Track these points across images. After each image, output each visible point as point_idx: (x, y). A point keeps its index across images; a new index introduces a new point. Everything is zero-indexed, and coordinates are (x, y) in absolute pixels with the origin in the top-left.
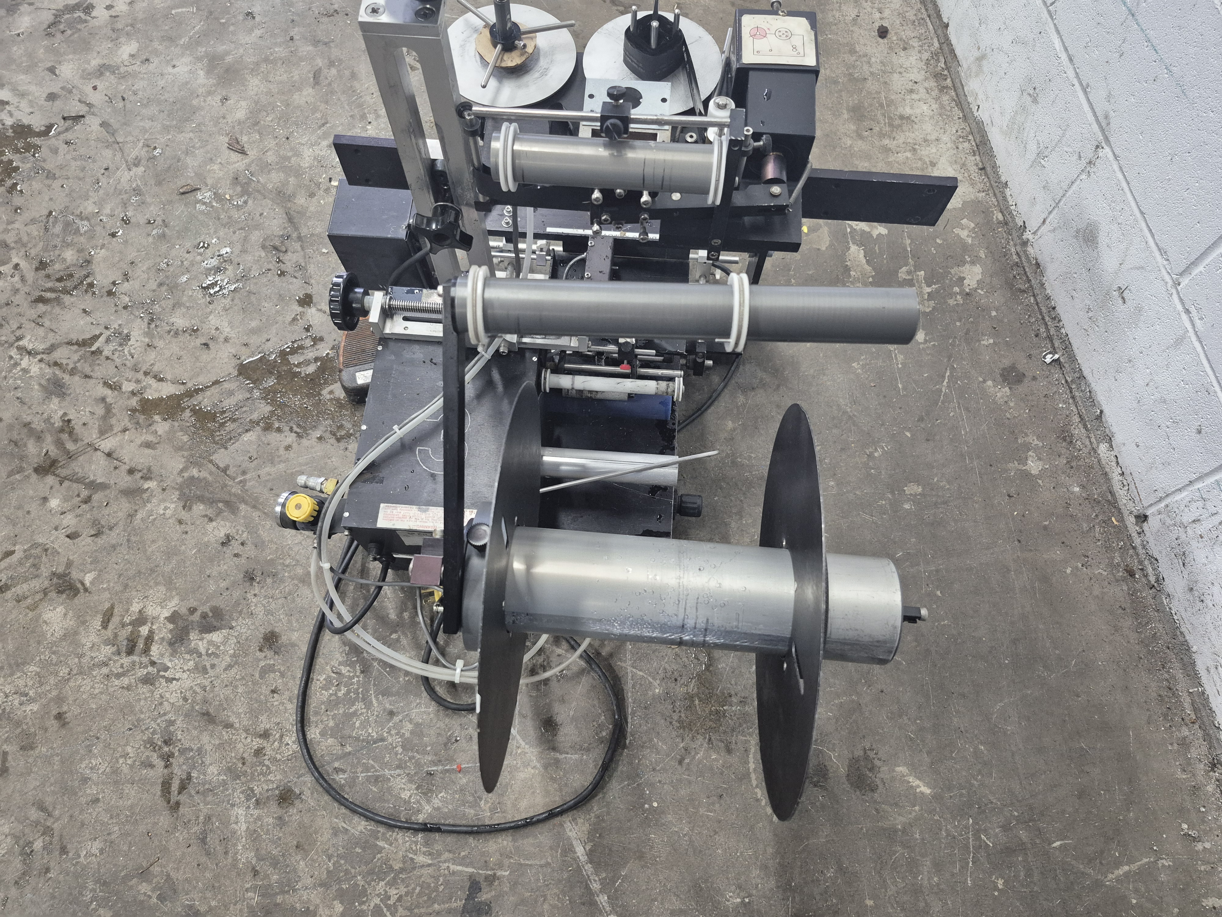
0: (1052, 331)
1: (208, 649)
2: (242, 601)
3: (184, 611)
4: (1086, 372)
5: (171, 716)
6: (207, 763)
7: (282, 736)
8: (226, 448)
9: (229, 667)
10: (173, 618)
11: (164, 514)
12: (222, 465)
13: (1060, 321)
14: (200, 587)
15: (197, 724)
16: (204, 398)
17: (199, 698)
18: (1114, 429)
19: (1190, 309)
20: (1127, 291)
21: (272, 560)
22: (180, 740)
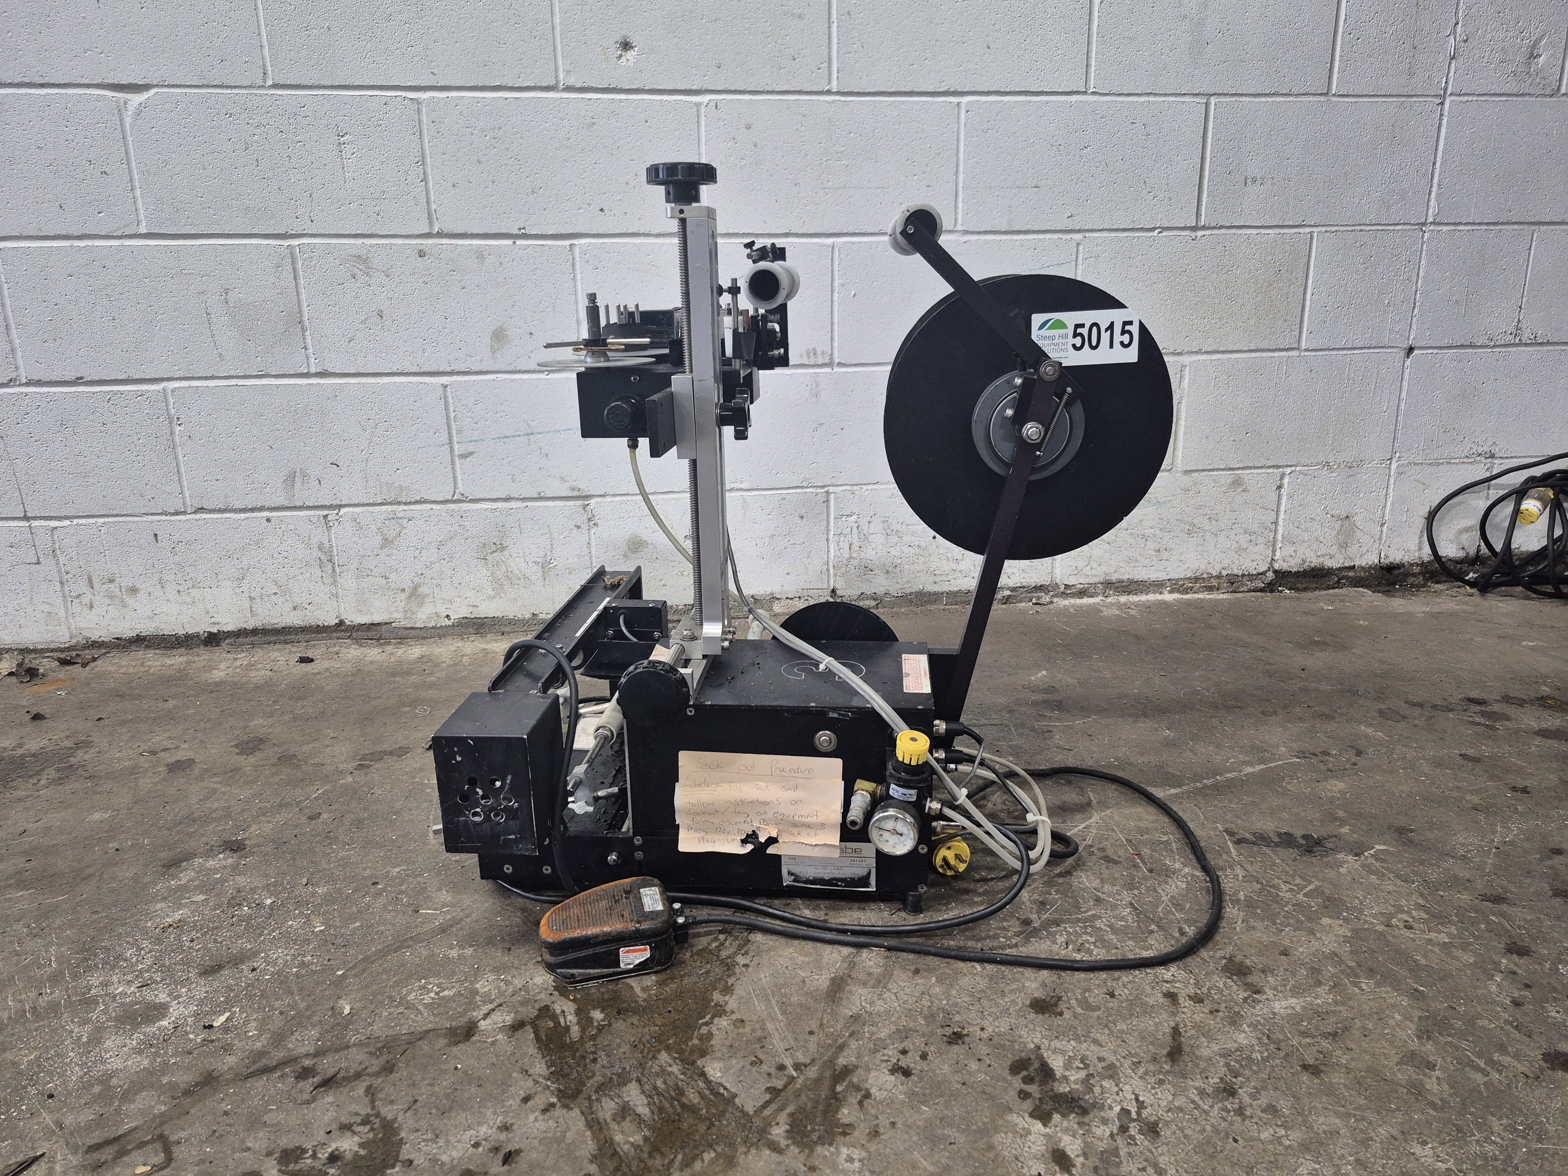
1: (1078, 1068)
2: (994, 1042)
3: (1028, 1105)
5: (1193, 1094)
6: (1236, 1046)
7: (1167, 982)
8: (735, 1096)
9: (1095, 1042)
10: (1044, 1118)
11: (860, 1161)
12: (768, 1097)
14: (984, 1092)
15: (1190, 1064)
16: (627, 1142)
17: (1152, 1068)
18: (768, 590)
21: (925, 1018)
22: (1221, 1079)
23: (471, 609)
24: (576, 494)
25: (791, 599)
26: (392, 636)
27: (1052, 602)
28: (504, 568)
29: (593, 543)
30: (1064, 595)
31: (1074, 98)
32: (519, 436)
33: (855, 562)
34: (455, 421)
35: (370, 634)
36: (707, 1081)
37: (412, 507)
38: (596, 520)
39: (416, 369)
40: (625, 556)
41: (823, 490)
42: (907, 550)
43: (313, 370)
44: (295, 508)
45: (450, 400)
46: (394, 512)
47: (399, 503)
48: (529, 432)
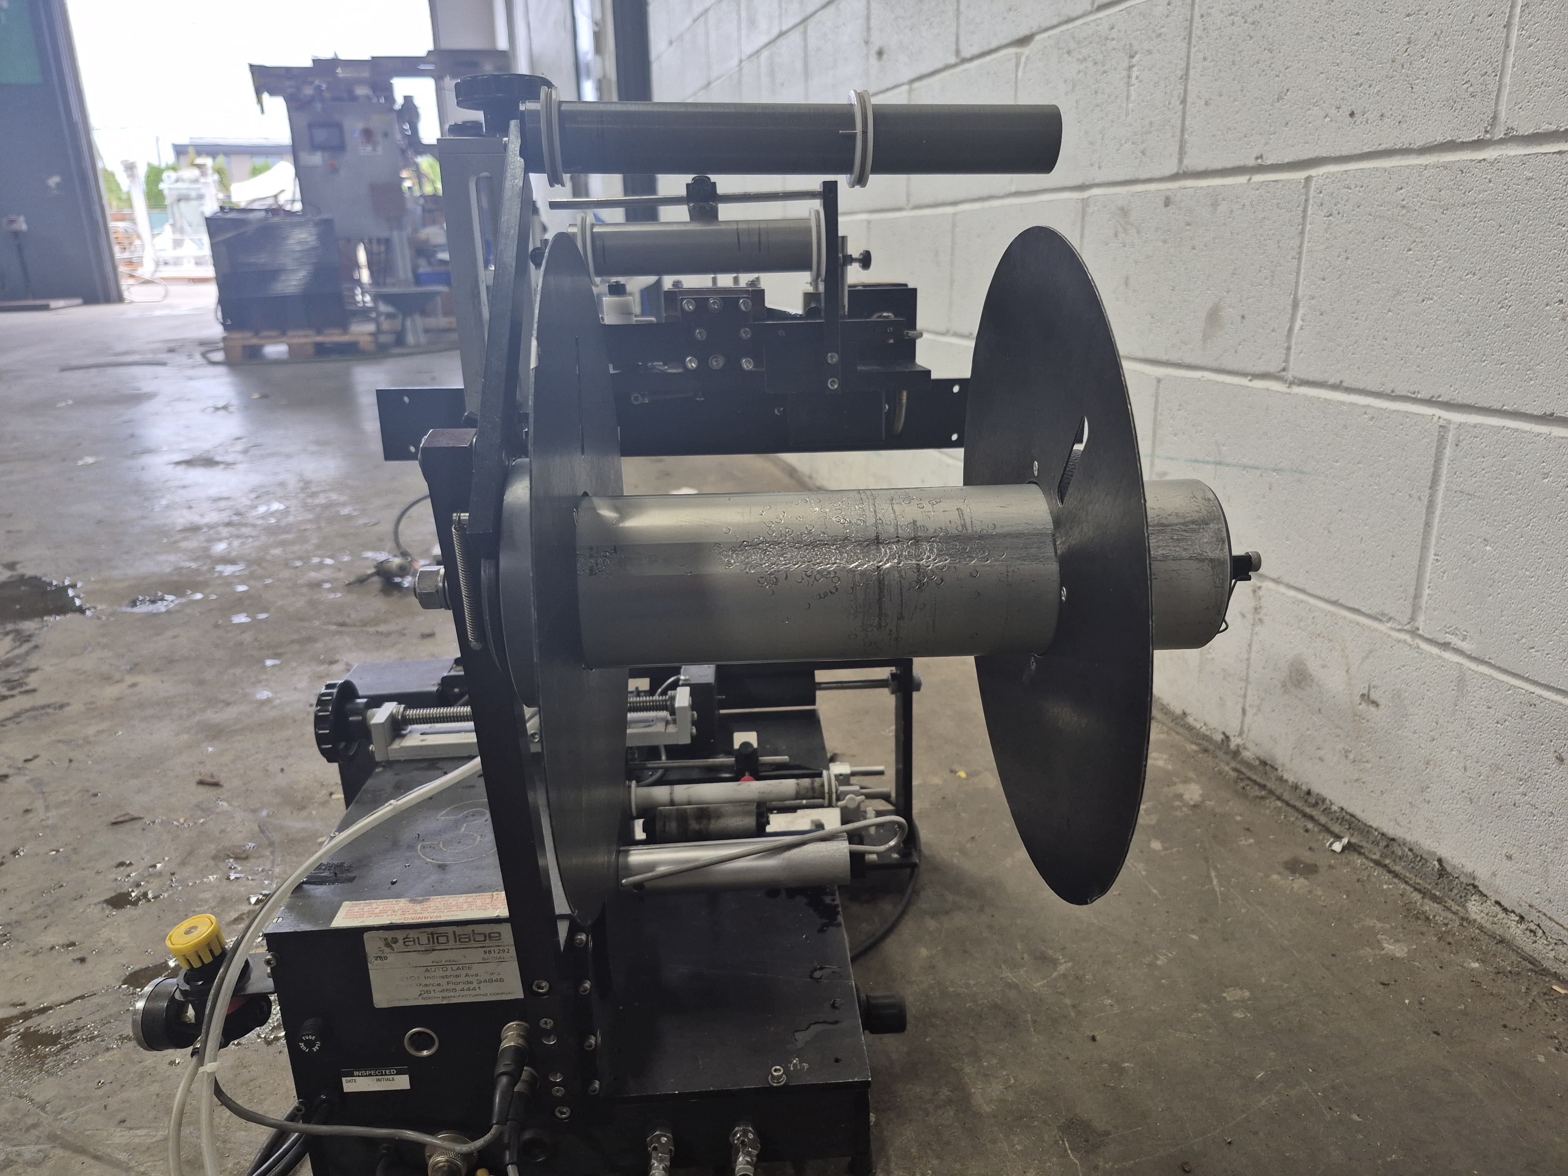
0: (1323, 819)
4: (1391, 830)
13: (1324, 800)
18: (1469, 867)
19: (1447, 640)
20: (1372, 692)
25: (1505, 910)
29: (1255, 648)
34: (1159, 428)
38: (1262, 614)
39: (1141, 355)
40: (1284, 685)
45: (1160, 400)
48: (1218, 459)
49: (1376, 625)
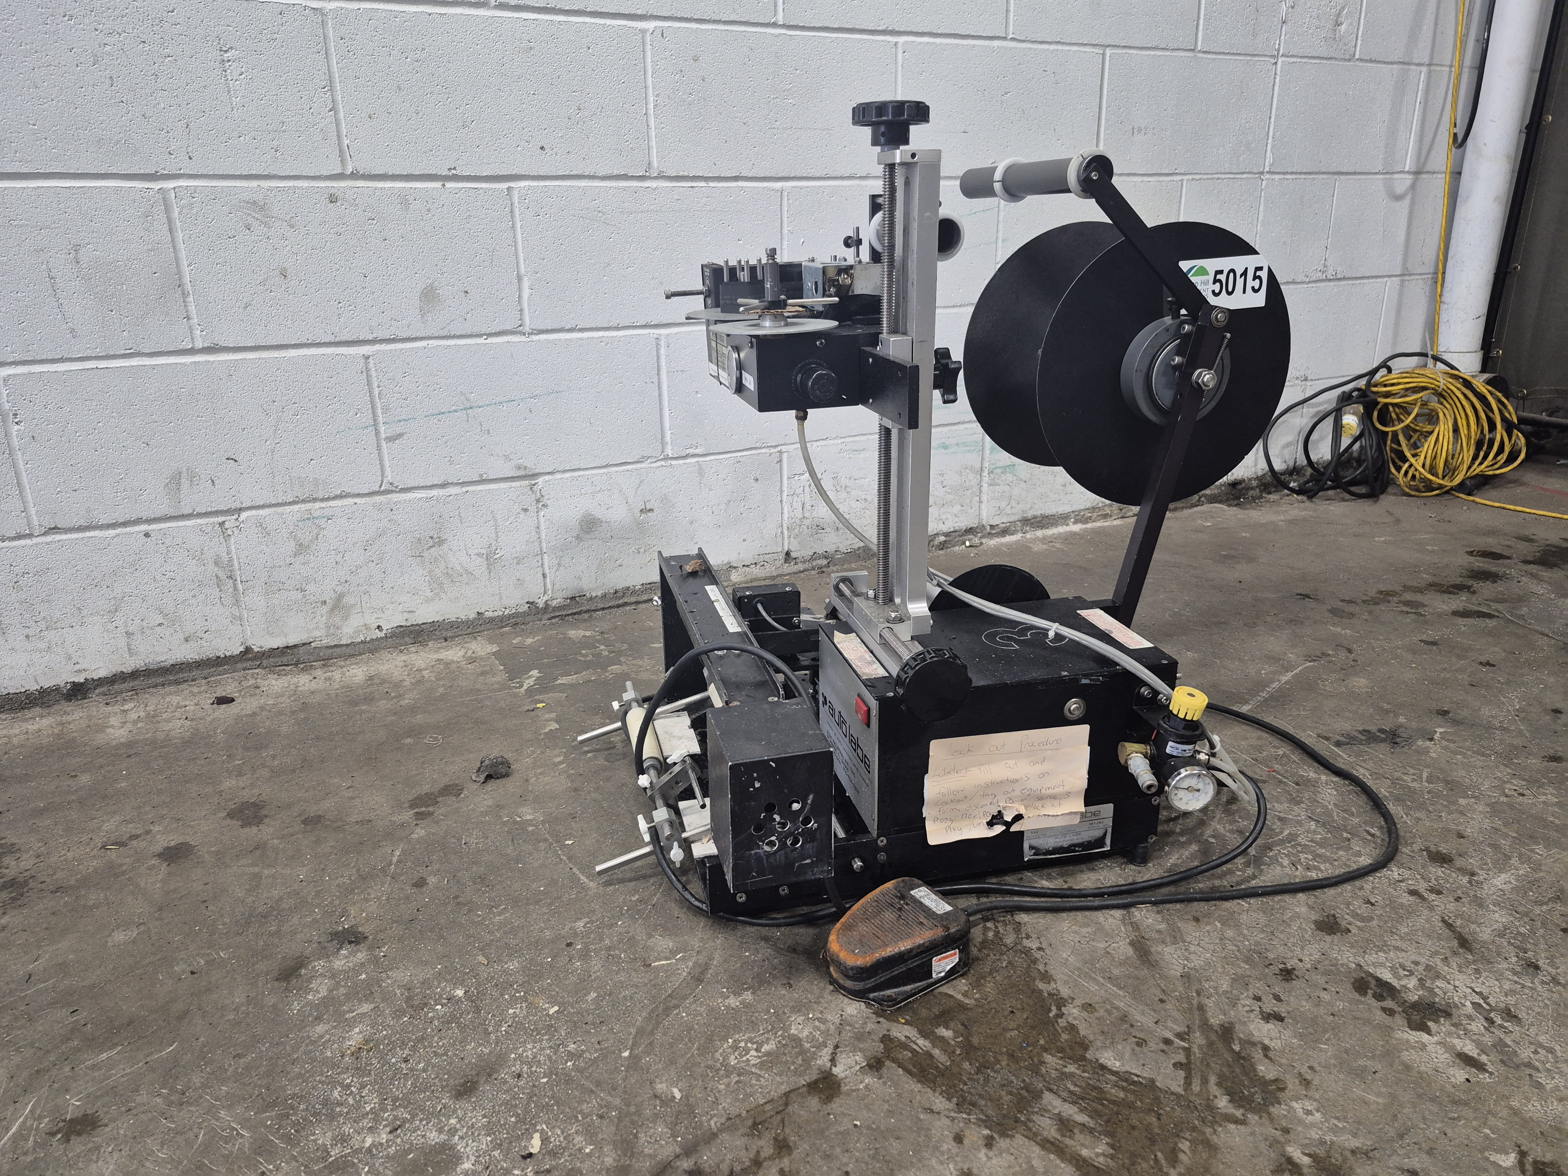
1: (1407, 976)
2: (1320, 970)
3: (1400, 1020)
5: (1510, 976)
6: (1501, 925)
7: (1400, 881)
8: (1152, 1080)
9: (1397, 949)
10: (1423, 1028)
11: (1317, 1111)
12: (1182, 1073)
13: (628, 588)
14: (1356, 1018)
17: (1460, 960)
19: (686, 453)
20: (647, 505)
21: (1245, 962)
23: (406, 615)
24: (522, 473)
25: (747, 566)
26: (312, 659)
27: (982, 544)
28: (442, 565)
29: (543, 527)
30: (990, 535)
31: (996, 43)
32: (456, 411)
33: (807, 522)
34: (380, 398)
35: (285, 660)
36: (1115, 1073)
37: (331, 503)
38: (545, 500)
39: (330, 338)
40: (578, 537)
41: (776, 450)
42: (854, 504)
43: (199, 345)
44: (183, 517)
45: (374, 374)
46: (309, 511)
47: (315, 500)
48: (468, 405)
49: (639, 466)
